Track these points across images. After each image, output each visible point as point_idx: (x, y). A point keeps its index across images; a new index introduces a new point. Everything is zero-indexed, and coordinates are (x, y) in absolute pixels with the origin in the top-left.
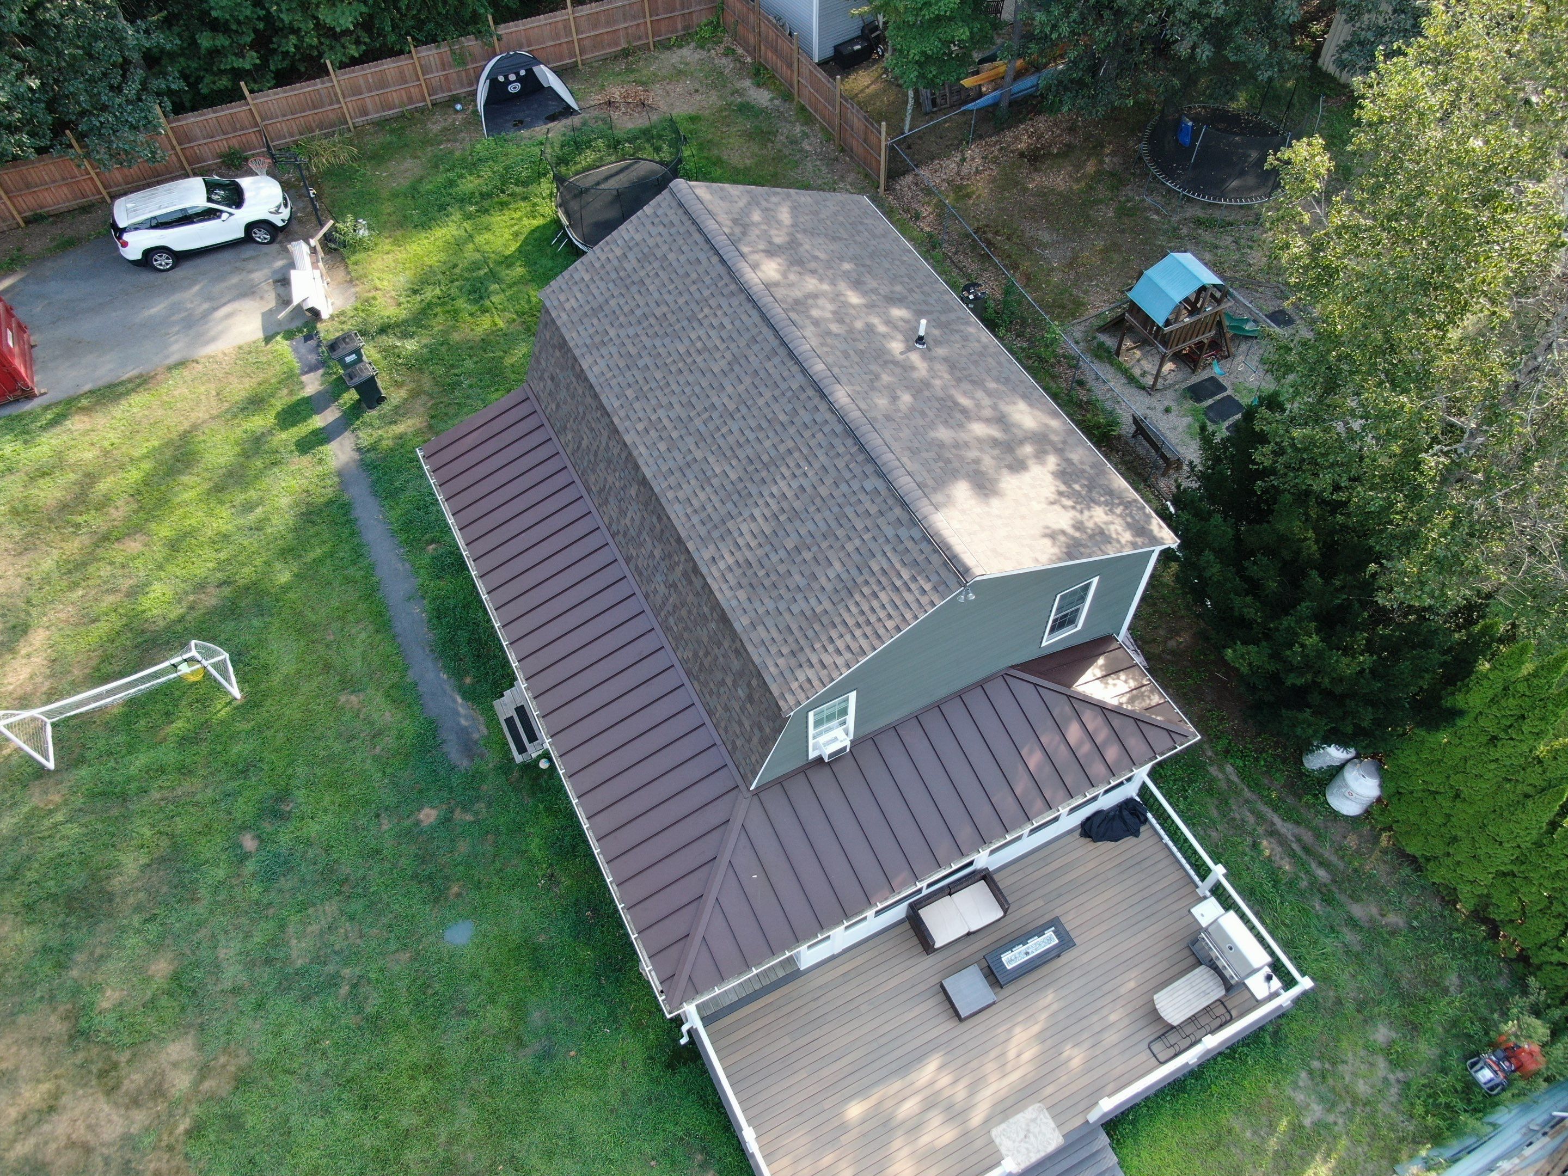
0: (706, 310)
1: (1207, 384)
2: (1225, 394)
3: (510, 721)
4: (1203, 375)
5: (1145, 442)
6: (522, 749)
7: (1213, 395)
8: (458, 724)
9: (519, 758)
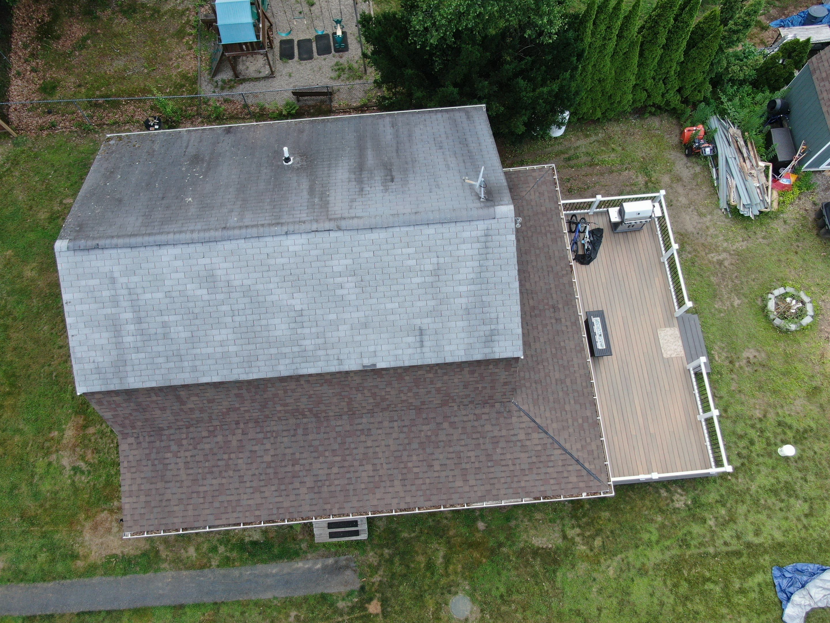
1: (284, 46)
2: (296, 43)
3: (332, 535)
4: (277, 44)
5: (306, 98)
6: (357, 533)
7: (292, 48)
8: (318, 570)
9: (363, 536)
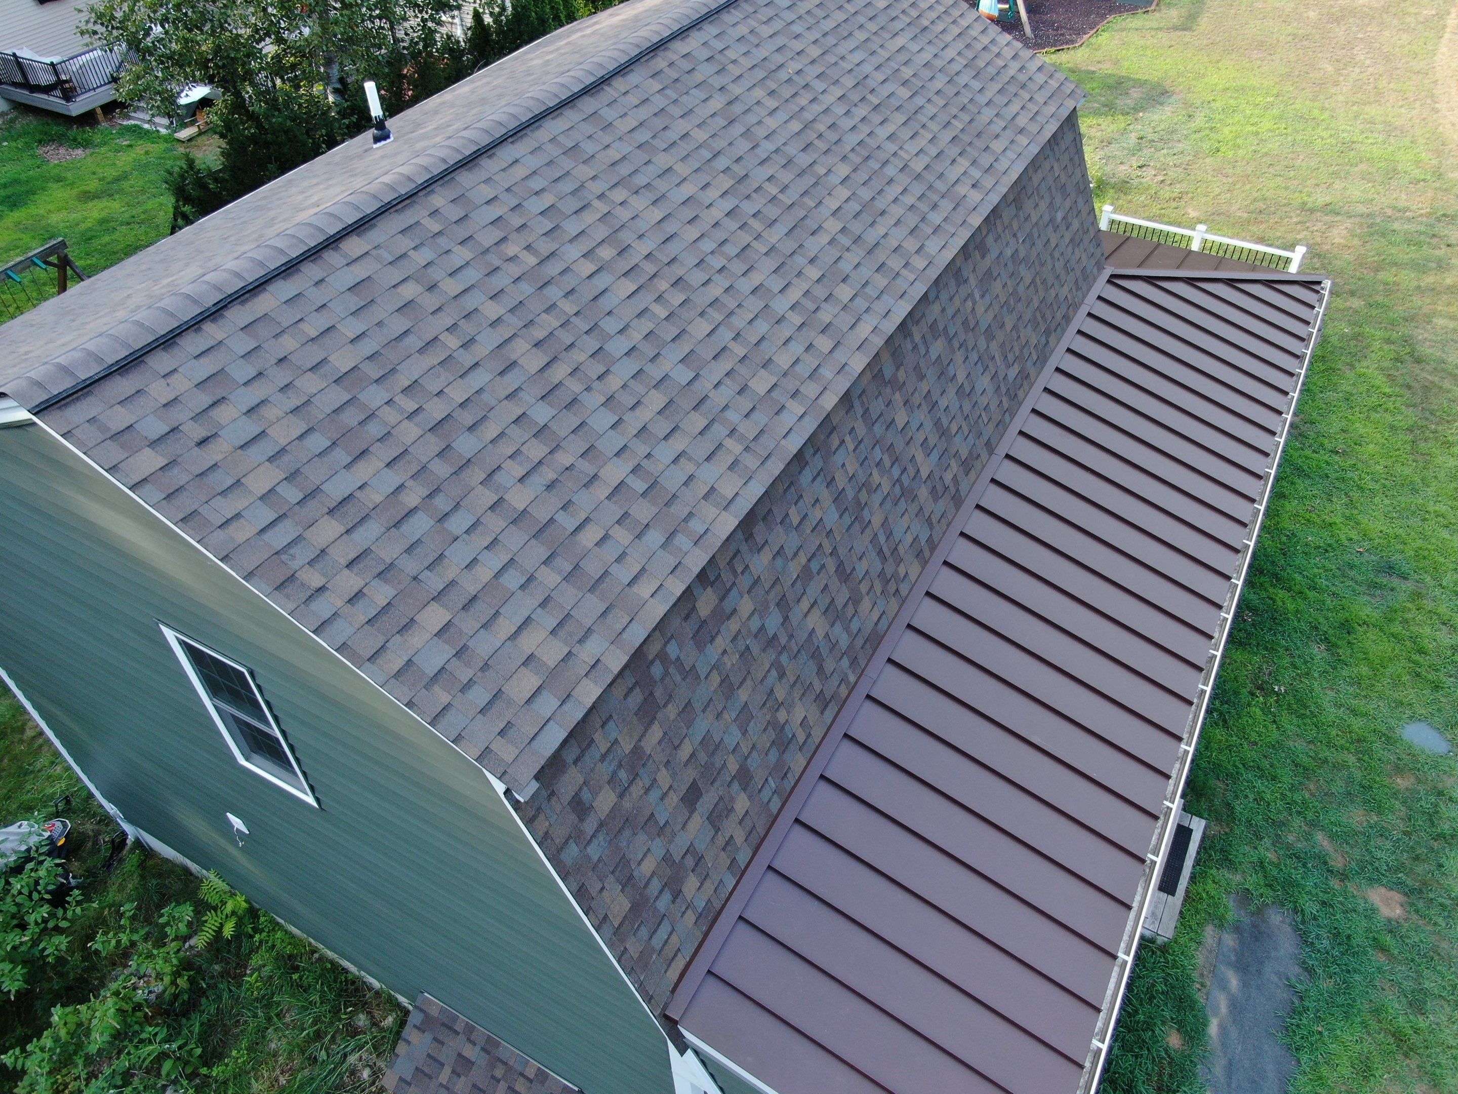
0: (511, 249)
